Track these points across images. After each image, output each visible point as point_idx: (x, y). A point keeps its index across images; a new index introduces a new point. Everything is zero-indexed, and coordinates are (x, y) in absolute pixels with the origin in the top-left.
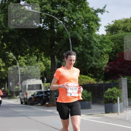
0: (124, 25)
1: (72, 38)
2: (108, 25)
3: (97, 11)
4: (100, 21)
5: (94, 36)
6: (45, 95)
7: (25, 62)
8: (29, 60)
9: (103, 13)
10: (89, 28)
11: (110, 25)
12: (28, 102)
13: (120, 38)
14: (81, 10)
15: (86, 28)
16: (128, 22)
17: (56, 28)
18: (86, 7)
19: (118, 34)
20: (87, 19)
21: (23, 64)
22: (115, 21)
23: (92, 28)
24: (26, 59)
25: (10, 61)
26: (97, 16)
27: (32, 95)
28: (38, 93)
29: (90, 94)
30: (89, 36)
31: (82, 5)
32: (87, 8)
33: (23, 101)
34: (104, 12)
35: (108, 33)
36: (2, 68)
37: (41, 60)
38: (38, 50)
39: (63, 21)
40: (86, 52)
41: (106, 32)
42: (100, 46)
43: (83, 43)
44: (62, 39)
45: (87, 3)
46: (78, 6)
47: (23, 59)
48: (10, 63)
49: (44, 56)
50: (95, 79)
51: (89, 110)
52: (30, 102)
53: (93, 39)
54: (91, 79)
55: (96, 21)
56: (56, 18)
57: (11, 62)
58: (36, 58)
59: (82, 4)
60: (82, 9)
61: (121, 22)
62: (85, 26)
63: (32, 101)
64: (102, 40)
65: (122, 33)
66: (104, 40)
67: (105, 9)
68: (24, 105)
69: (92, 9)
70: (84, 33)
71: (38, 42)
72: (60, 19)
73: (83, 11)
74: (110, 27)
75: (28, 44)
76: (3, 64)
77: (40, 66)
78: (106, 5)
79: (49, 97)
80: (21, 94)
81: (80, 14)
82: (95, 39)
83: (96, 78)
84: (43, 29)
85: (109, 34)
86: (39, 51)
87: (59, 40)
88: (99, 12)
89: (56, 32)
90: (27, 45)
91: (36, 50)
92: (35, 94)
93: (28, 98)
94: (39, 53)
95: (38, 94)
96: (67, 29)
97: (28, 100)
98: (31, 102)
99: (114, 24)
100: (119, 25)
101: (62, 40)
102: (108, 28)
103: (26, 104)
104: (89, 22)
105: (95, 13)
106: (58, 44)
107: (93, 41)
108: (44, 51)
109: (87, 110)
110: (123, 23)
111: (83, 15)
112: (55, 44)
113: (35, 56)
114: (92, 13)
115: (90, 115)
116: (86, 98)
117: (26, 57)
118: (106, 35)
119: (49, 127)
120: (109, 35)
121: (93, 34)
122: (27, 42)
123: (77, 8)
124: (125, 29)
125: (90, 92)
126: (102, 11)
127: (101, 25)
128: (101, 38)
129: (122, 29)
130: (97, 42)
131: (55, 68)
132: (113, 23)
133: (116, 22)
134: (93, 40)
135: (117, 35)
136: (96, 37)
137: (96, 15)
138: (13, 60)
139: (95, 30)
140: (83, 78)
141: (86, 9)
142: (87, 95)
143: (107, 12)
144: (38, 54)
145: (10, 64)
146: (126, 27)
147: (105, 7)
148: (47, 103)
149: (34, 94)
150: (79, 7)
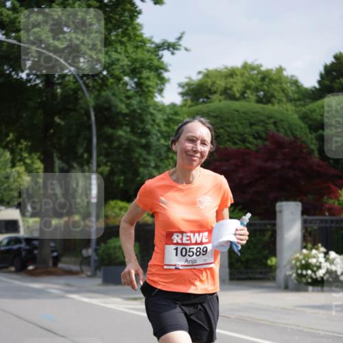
0: (227, 83)
1: (98, 109)
2: (186, 80)
3: (160, 47)
4: (166, 70)
5: (152, 107)
6: (27, 247)
9: (175, 51)
10: (141, 88)
11: (192, 82)
13: (215, 114)
14: (122, 43)
15: (133, 85)
16: (237, 75)
17: (59, 84)
18: (136, 35)
19: (211, 104)
20: (135, 64)
22: (205, 71)
23: (147, 87)
26: (160, 58)
28: (10, 241)
31: (126, 29)
32: (137, 38)
34: (177, 49)
35: (186, 100)
37: (22, 160)
38: (14, 135)
41: (183, 97)
42: (166, 132)
44: (75, 110)
45: (138, 24)
46: (115, 33)
55: (158, 70)
58: (8, 155)
59: (125, 26)
60: (124, 39)
61: (218, 74)
64: (170, 116)
65: (220, 101)
66: (175, 117)
67: (181, 42)
69: (150, 41)
71: (14, 116)
73: (128, 45)
74: (192, 87)
77: (16, 176)
78: (183, 33)
79: (36, 252)
81: (119, 51)
84: (29, 85)
85: (189, 102)
86: (15, 139)
87: (64, 112)
88: (164, 49)
89: (59, 94)
91: (8, 136)
92: (2, 244)
95: (8, 244)
96: (87, 86)
99: (200, 80)
100: (214, 83)
101: (73, 113)
102: (186, 88)
104: (140, 73)
105: (156, 51)
106: (63, 123)
108: (25, 139)
110: (224, 78)
111: (127, 55)
112: (54, 121)
113: (6, 150)
114: (148, 51)
118: (181, 106)
119: (31, 325)
120: (187, 106)
121: (150, 102)
123: (113, 38)
124: (229, 92)
126: (172, 47)
127: (168, 80)
128: (168, 111)
129: (221, 91)
130: (158, 121)
132: (200, 76)
133: (207, 75)
135: (208, 107)
137: (158, 55)
139: (153, 93)
140: (121, 209)
141: (135, 39)
143: (186, 49)
146: (231, 88)
147: (180, 38)
148: (31, 268)
150: (117, 35)
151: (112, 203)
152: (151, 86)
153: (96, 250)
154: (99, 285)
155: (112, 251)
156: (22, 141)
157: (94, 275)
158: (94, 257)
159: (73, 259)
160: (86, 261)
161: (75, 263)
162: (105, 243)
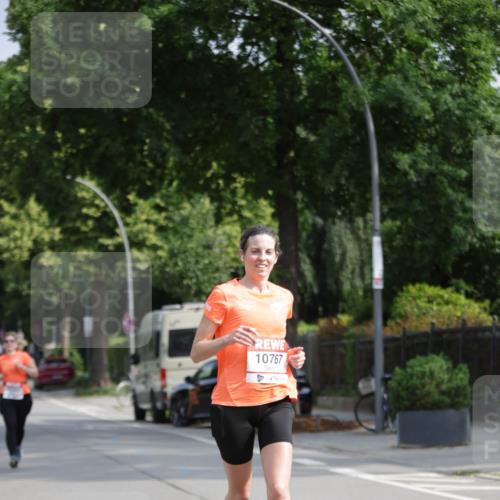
1: (379, 111)
5: (486, 100)
7: (155, 223)
8: (176, 212)
10: (464, 64)
12: (167, 413)
17: (302, 62)
20: (450, 16)
21: (147, 231)
23: (475, 60)
24: (158, 208)
25: (87, 217)
27: (188, 380)
29: (461, 375)
30: (462, 100)
33: (146, 406)
36: (46, 248)
37: (236, 211)
38: (219, 165)
39: (337, 28)
40: (446, 175)
43: (432, 131)
44: (335, 113)
47: (148, 208)
48: (86, 225)
49: (244, 197)
50: (487, 303)
51: (459, 450)
52: (178, 411)
53: (482, 114)
54: (469, 306)
56: (305, 15)
57: (90, 223)
58: (206, 203)
62: (441, 53)
63: (186, 406)
68: (148, 426)
70: (439, 85)
71: (218, 128)
72: (320, 16)
75: (169, 137)
76: (51, 230)
77: (225, 242)
80: (134, 371)
82: (490, 112)
83: (493, 300)
84: (245, 66)
86: (223, 172)
87: (315, 116)
90: (168, 141)
91: (209, 167)
92: (202, 375)
93: (170, 390)
94: (221, 182)
96: (358, 64)
97: (168, 403)
98: (182, 410)
101: (331, 117)
103: (160, 418)
104: (461, 33)
106: (312, 138)
107: (478, 122)
108: (243, 172)
109: (446, 451)
112: (296, 136)
115: (463, 474)
116: (443, 393)
117: (158, 201)
121: (482, 90)
122: (168, 126)
125: (464, 367)
131: (298, 250)
134: (482, 119)
136: (492, 105)
138: (98, 214)
139: (487, 71)
140: (430, 301)
142: (450, 380)
144: (218, 185)
145: (85, 233)
149: (200, 371)
151: (413, 289)
152: (483, 59)
153: (385, 381)
154: (393, 448)
155: (416, 381)
156: (235, 175)
157: (381, 430)
158: (381, 394)
159: (340, 399)
160: (366, 402)
161: (344, 408)
162: (404, 367)
